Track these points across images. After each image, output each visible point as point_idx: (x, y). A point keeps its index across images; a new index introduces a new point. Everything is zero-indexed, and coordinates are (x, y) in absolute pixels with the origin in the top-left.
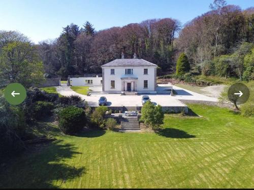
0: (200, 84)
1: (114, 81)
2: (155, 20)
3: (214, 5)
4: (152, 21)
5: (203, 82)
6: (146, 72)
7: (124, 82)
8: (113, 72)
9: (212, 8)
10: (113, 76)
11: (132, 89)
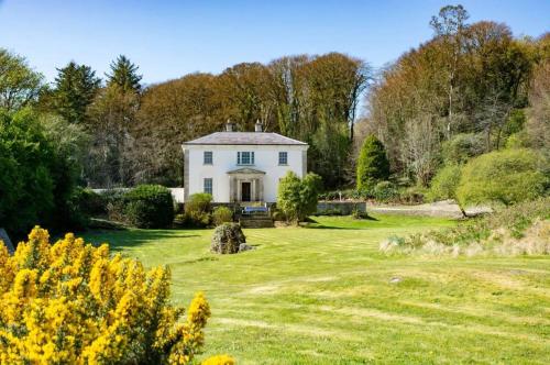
0: (408, 199)
1: (211, 180)
2: (304, 58)
3: (440, 20)
4: (297, 59)
5: (416, 196)
6: (283, 159)
7: (235, 180)
8: (208, 158)
9: (437, 26)
10: (209, 166)
11: (253, 196)
